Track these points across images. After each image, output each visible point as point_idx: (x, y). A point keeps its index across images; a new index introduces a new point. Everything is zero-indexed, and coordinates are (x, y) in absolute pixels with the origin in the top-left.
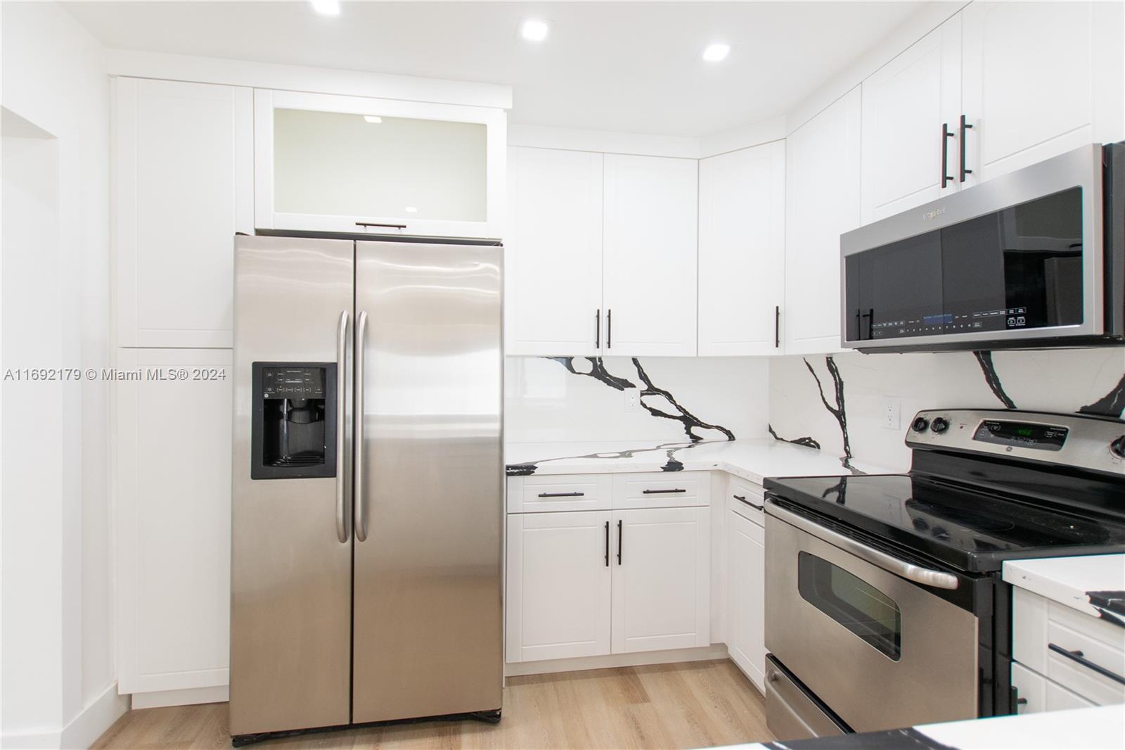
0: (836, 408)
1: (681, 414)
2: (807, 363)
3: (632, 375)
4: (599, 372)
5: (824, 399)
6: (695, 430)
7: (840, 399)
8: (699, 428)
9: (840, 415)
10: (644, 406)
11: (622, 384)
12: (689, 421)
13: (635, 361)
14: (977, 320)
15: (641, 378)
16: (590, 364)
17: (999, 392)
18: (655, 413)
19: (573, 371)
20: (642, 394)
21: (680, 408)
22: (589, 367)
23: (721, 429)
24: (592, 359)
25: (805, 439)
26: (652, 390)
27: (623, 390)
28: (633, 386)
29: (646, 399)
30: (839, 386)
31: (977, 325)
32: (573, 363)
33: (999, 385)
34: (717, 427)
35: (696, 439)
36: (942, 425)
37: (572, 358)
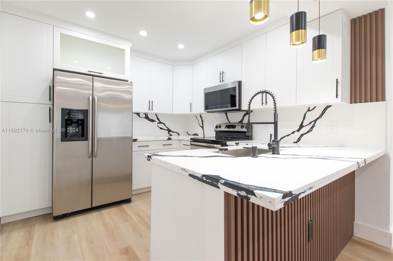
0: (202, 126)
1: (167, 129)
2: (196, 116)
3: (155, 119)
4: (147, 117)
5: (199, 124)
6: (170, 133)
7: (203, 124)
8: (171, 132)
9: (202, 127)
10: (158, 127)
11: (153, 121)
12: (169, 131)
13: (156, 115)
14: (225, 106)
15: (158, 119)
16: (145, 115)
17: (228, 120)
18: (161, 128)
19: (140, 117)
20: (158, 124)
21: (167, 127)
22: (144, 116)
23: (176, 133)
24: (145, 114)
25: (195, 134)
26: (160, 123)
27: (153, 122)
28: (155, 121)
29: (159, 125)
30: (202, 121)
31: (225, 107)
32: (140, 115)
33: (228, 119)
34: (176, 132)
35: (171, 135)
36: (220, 127)
37: (139, 113)
